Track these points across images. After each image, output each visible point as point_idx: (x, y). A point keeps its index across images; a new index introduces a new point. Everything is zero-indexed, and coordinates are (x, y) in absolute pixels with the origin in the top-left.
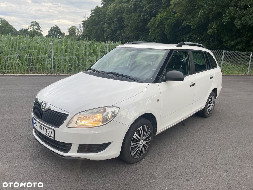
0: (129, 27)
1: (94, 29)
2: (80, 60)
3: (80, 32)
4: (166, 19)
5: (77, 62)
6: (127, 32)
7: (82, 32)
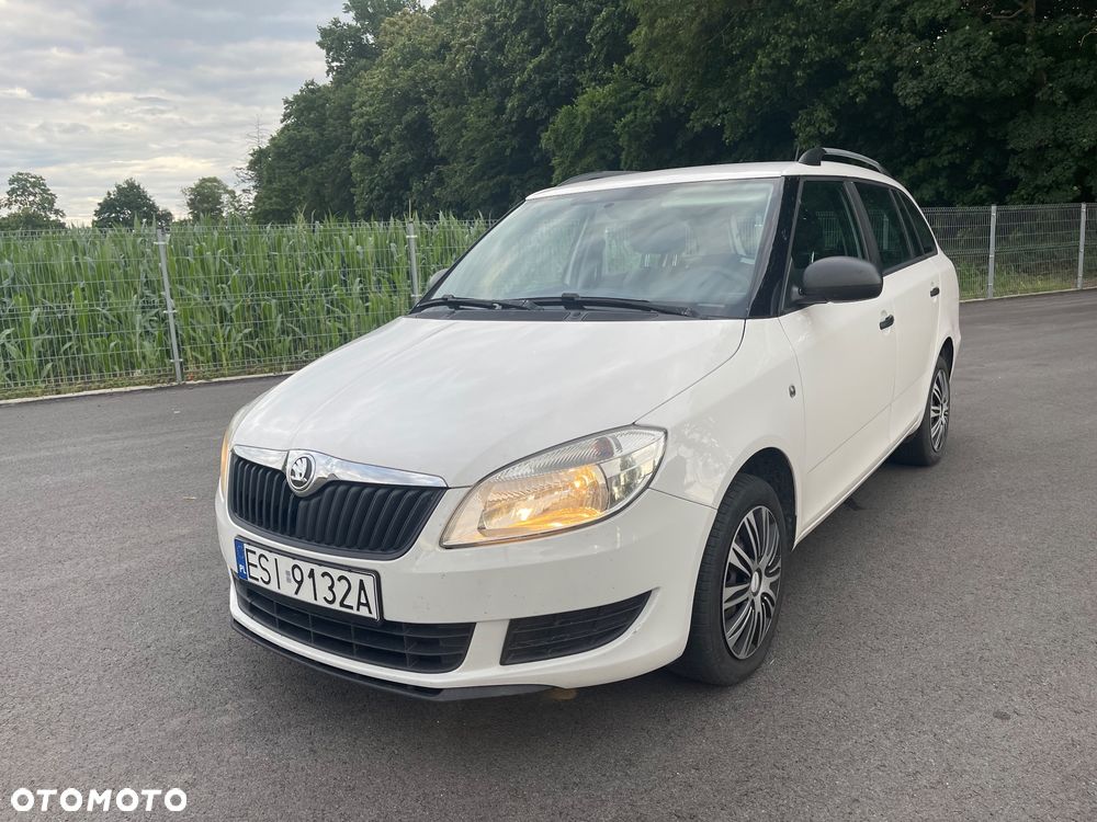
0: (462, 160)
1: (304, 181)
2: (285, 308)
3: (239, 201)
4: (616, 111)
5: (278, 320)
6: (457, 179)
7: (251, 201)
